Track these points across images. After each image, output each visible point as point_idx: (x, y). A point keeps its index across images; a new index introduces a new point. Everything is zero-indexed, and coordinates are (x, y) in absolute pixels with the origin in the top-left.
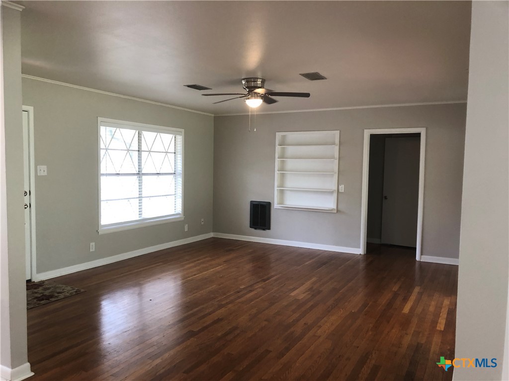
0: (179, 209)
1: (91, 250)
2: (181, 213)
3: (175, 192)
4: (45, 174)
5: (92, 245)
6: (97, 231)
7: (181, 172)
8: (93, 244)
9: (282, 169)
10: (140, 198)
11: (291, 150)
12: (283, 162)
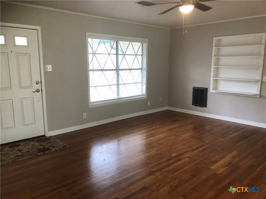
0: (144, 92)
1: (84, 118)
2: (145, 94)
3: (142, 81)
4: (51, 70)
5: (85, 115)
6: (88, 106)
7: (146, 68)
8: (85, 113)
9: (217, 64)
10: (118, 85)
11: (224, 50)
12: (218, 59)
